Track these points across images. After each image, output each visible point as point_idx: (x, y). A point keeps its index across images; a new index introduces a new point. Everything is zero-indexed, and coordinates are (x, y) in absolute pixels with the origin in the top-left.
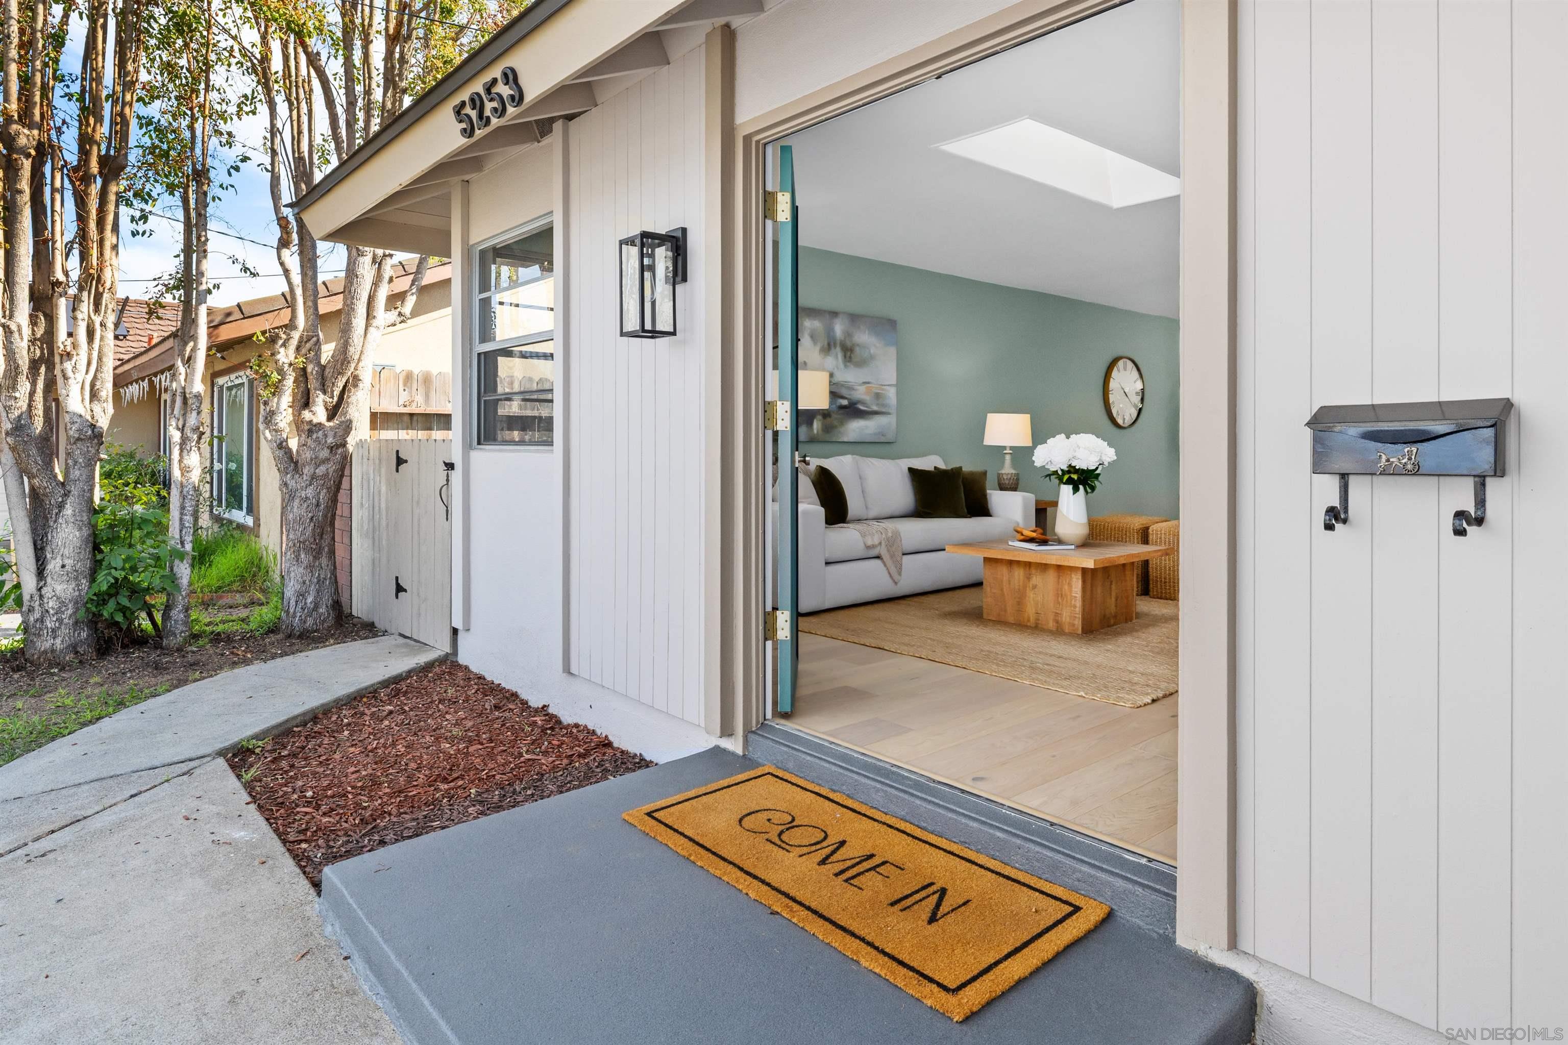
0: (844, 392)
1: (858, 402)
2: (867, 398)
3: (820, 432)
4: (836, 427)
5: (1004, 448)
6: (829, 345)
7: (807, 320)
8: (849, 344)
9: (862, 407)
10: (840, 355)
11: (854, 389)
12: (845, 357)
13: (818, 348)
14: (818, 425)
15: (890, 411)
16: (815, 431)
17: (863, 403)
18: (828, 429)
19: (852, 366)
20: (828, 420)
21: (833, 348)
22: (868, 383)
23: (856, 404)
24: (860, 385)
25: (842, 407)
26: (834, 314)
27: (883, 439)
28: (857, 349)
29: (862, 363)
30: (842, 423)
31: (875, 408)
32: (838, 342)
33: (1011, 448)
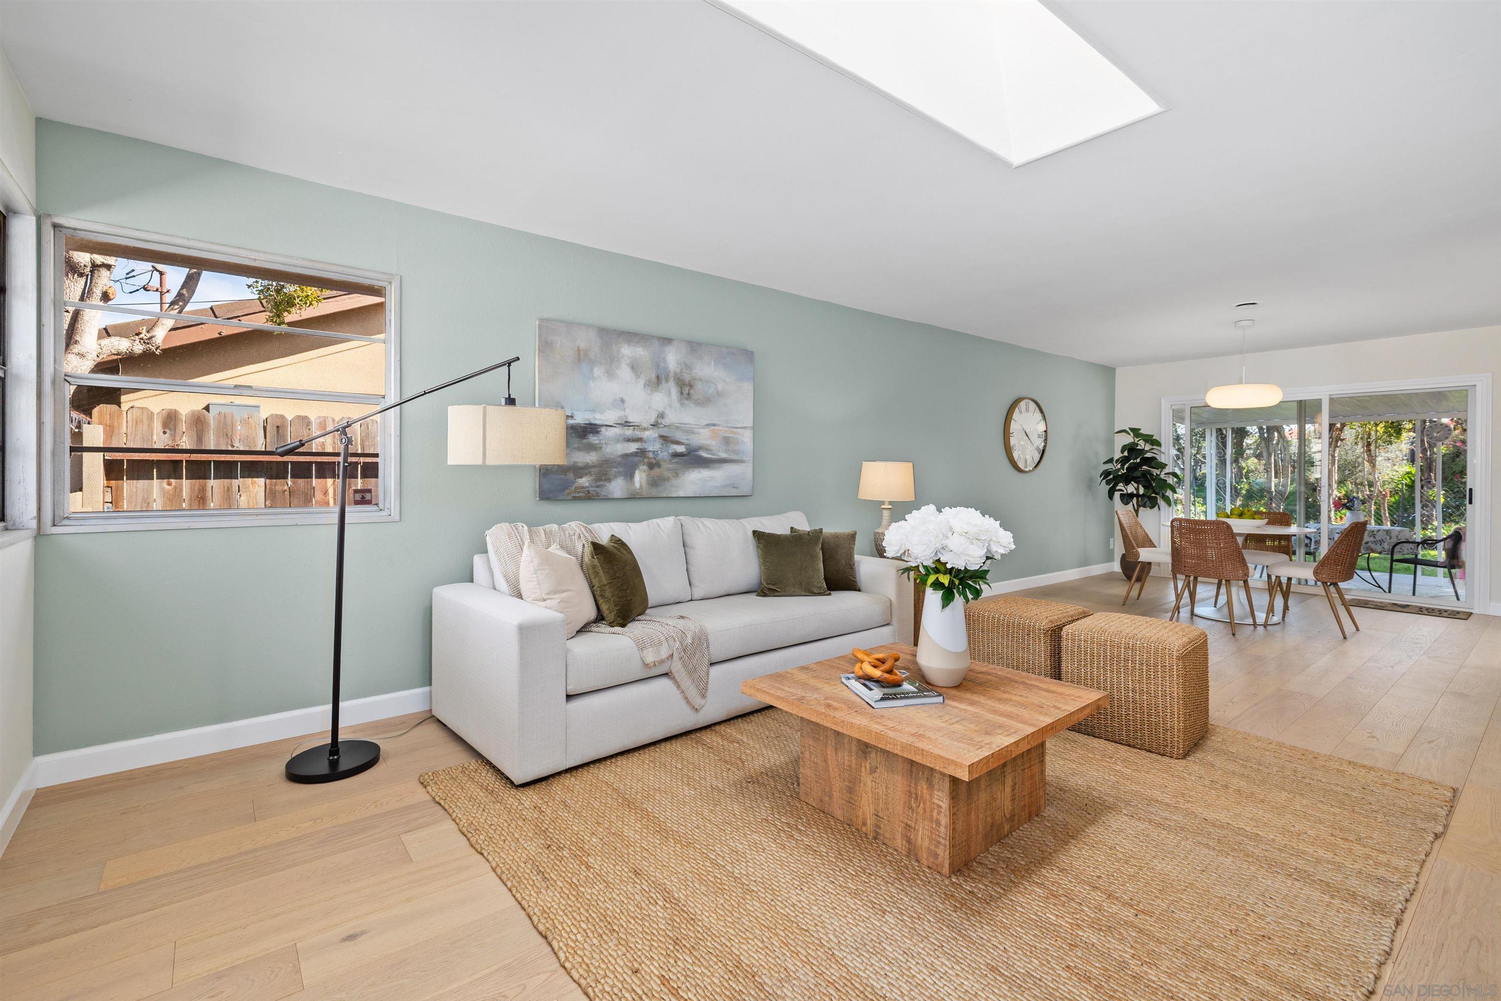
0: (679, 436)
1: (700, 448)
2: (713, 443)
3: (644, 485)
4: (668, 479)
5: (883, 503)
6: (658, 378)
7: (626, 346)
8: (687, 378)
9: (705, 455)
10: (674, 391)
11: (693, 433)
12: (682, 393)
13: (642, 382)
14: (641, 478)
15: (745, 458)
16: (637, 485)
17: (707, 449)
18: (654, 483)
19: (692, 405)
20: (656, 471)
21: (663, 381)
22: (714, 425)
23: (696, 450)
24: (703, 428)
25: (676, 455)
26: (667, 341)
27: (734, 492)
28: (699, 386)
29: (705, 401)
30: (677, 475)
31: (723, 455)
32: (672, 374)
33: (890, 503)
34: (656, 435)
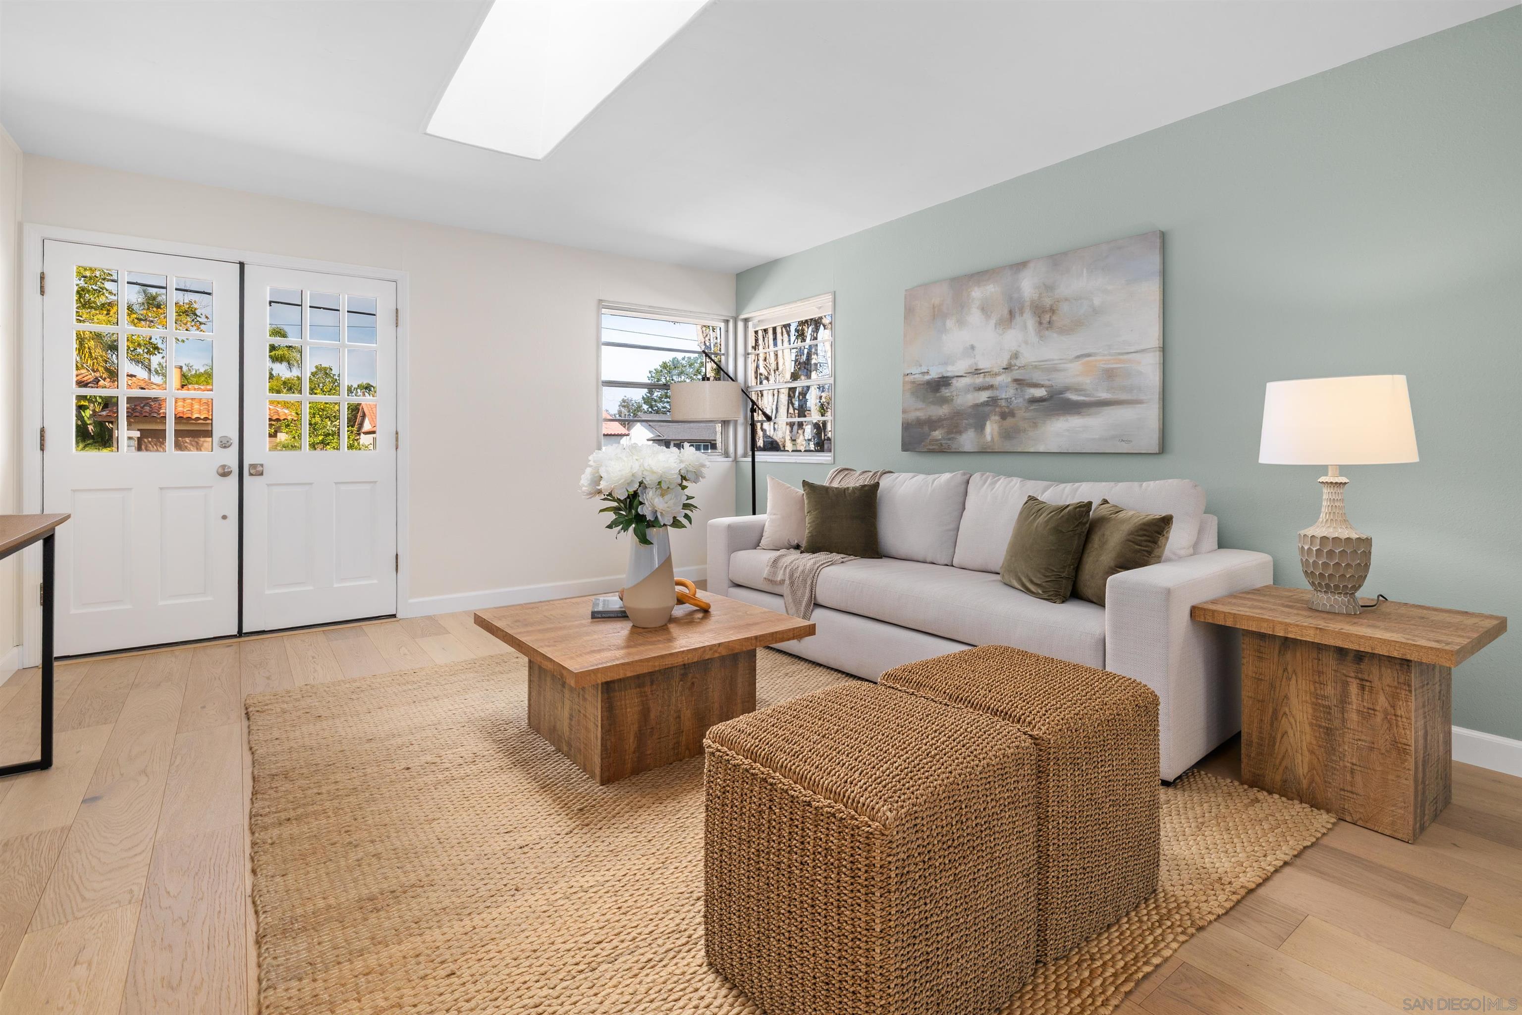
0: (1037, 377)
1: (1067, 389)
2: (1087, 381)
3: (996, 438)
4: (1025, 431)
6: (1011, 313)
7: (976, 289)
8: (1047, 302)
9: (1074, 397)
10: (1030, 322)
11: (1056, 370)
12: (1040, 323)
13: (992, 322)
14: (992, 429)
15: (1142, 397)
16: (989, 438)
17: (1077, 390)
18: (1007, 435)
19: (1055, 335)
20: (1010, 421)
21: (1017, 315)
22: (1089, 355)
23: (1061, 392)
24: (1071, 361)
25: (1034, 401)
26: (1020, 266)
27: (1124, 448)
28: (1065, 308)
29: (1076, 325)
30: (1035, 425)
31: (1104, 395)
32: (1028, 304)
34: (1009, 380)
